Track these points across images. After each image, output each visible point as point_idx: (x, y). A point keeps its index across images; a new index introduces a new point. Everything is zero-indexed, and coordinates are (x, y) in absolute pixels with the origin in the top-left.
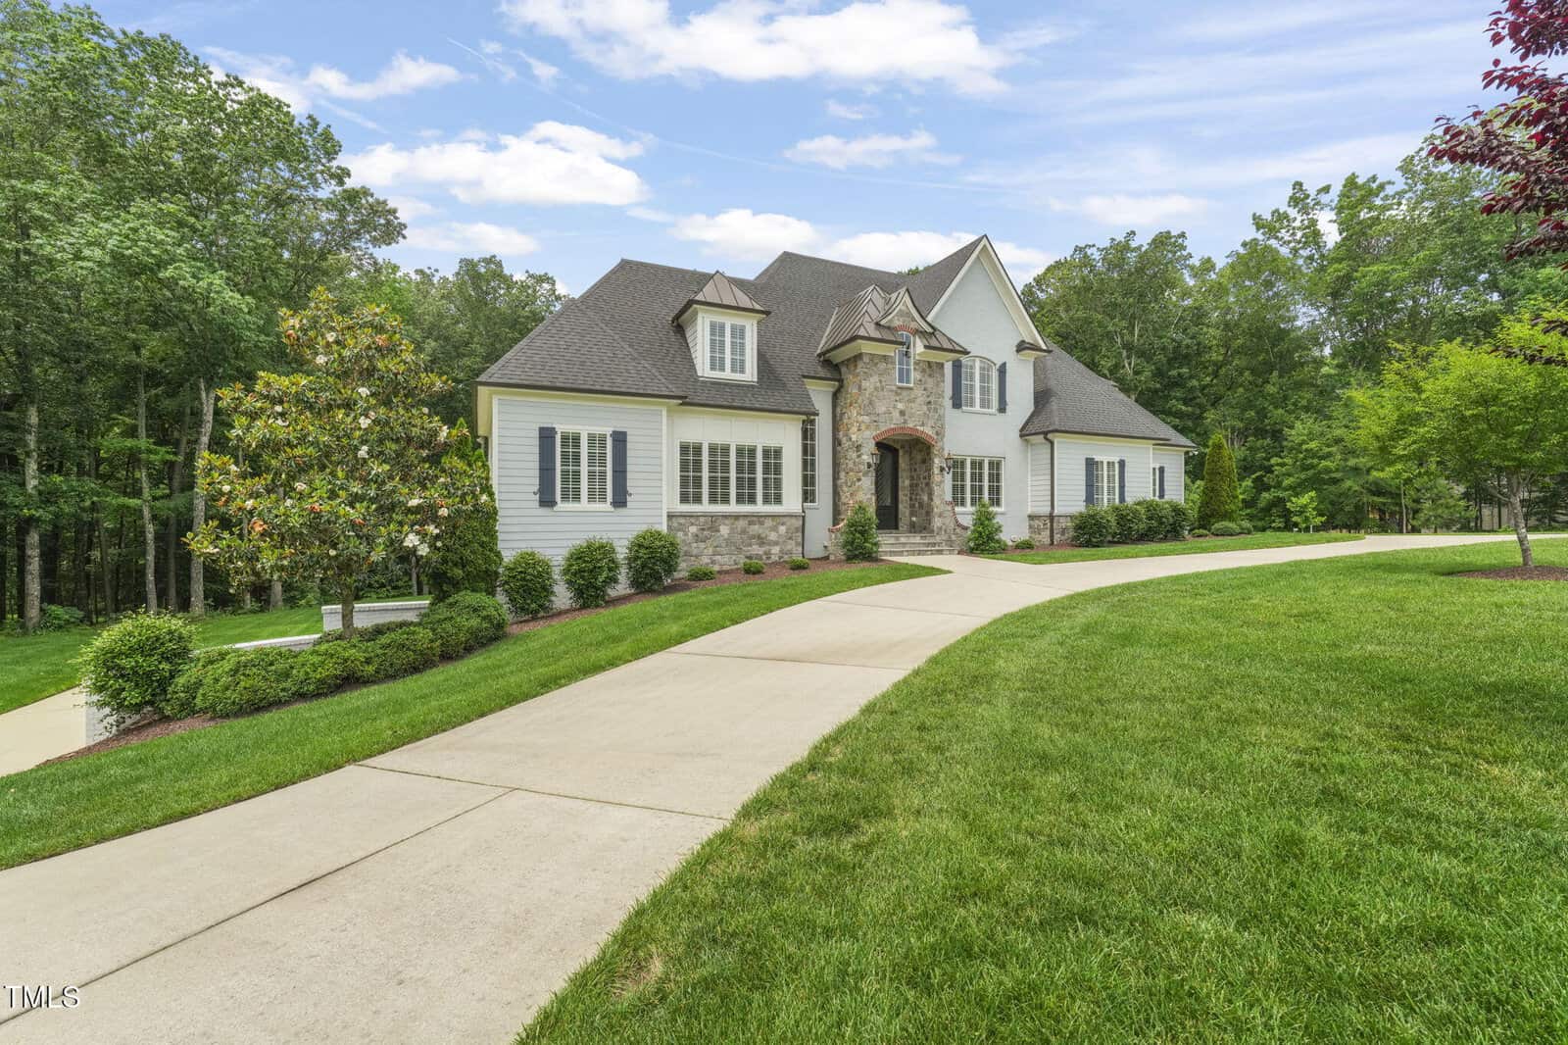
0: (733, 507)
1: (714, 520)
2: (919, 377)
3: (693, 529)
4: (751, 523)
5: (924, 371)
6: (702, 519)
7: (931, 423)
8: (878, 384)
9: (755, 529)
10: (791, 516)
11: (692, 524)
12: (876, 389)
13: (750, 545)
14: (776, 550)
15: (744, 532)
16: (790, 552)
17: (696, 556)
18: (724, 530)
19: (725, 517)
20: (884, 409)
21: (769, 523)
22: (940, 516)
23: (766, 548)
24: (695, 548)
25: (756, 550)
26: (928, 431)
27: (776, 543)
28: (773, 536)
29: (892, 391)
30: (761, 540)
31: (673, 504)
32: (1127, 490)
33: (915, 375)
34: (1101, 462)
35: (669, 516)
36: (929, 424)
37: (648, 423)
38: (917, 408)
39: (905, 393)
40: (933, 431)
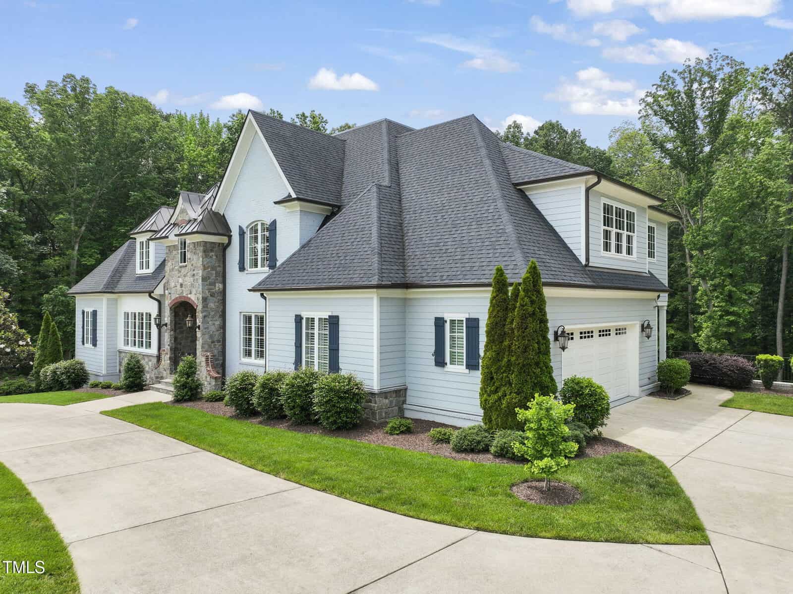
0: (137, 349)
2: (189, 257)
5: (192, 251)
8: (171, 267)
10: (152, 356)
12: (171, 271)
22: (199, 365)
26: (193, 297)
29: (177, 270)
31: (121, 346)
32: (341, 353)
33: (188, 255)
34: (313, 319)
35: (120, 352)
36: (194, 292)
37: (101, 304)
38: (189, 280)
39: (183, 270)
40: (195, 298)
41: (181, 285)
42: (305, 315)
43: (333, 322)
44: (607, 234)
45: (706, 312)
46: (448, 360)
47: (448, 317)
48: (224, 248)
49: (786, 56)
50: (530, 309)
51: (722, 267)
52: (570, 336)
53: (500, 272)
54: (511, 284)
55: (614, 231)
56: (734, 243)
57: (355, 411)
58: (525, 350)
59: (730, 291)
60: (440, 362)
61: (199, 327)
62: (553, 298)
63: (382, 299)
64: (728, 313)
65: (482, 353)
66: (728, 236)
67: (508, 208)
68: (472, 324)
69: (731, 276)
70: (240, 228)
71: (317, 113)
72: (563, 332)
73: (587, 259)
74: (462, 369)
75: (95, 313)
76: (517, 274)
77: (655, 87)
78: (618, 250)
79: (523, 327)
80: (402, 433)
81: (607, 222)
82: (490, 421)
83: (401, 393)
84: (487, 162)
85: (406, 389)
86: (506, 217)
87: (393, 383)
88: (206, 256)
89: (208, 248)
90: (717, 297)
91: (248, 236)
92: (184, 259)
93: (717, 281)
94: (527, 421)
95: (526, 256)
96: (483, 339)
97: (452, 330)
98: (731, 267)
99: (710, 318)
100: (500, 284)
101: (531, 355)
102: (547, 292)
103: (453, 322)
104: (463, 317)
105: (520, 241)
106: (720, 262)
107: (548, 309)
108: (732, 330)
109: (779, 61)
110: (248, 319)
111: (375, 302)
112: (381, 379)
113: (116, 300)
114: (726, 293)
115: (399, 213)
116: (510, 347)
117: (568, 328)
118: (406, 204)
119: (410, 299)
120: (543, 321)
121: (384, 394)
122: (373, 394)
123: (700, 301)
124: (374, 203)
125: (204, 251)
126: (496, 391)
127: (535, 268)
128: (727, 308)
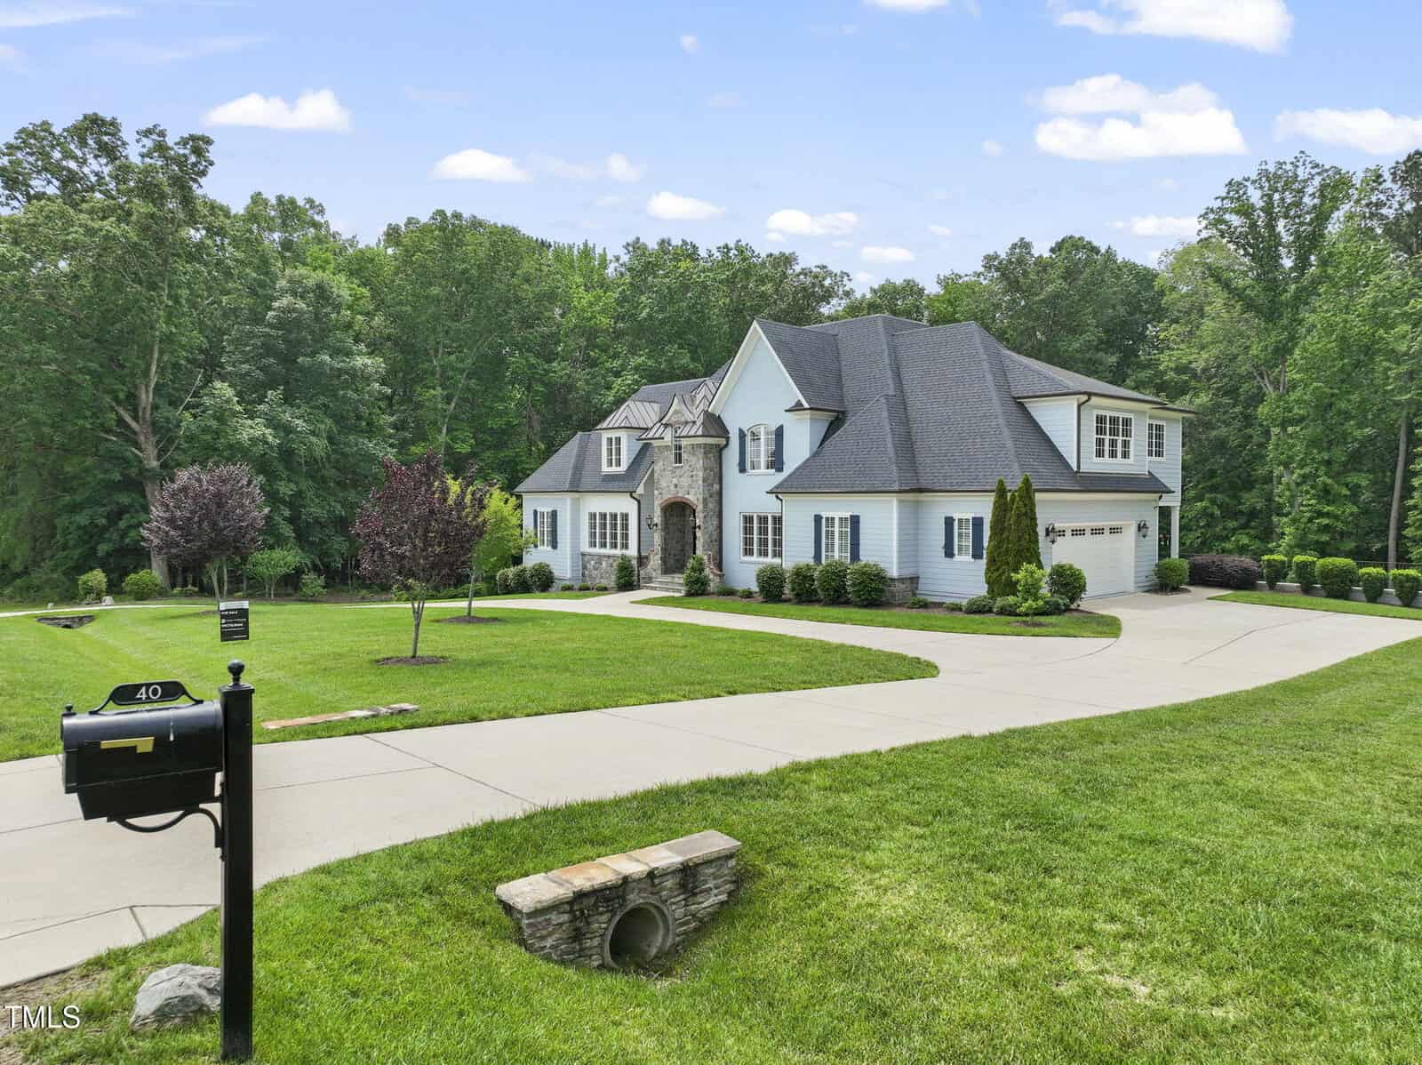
0: (608, 551)
2: (686, 458)
3: (594, 563)
5: (689, 453)
6: (597, 557)
7: (694, 491)
8: (663, 467)
11: (593, 559)
12: (662, 471)
17: (594, 579)
18: (604, 563)
19: (605, 556)
20: (665, 484)
24: (594, 574)
26: (692, 498)
29: (670, 471)
31: (586, 548)
32: (861, 548)
33: (684, 456)
34: (833, 519)
35: (583, 555)
36: (692, 491)
37: (564, 505)
38: (685, 481)
39: (678, 471)
40: (695, 497)
41: (676, 486)
42: (825, 514)
43: (855, 521)
44: (1100, 442)
45: (1290, 513)
46: (956, 551)
47: (956, 516)
48: (720, 450)
49: (1409, 156)
50: (1023, 510)
51: (1315, 451)
52: (1062, 533)
53: (1001, 483)
54: (1010, 491)
55: (1107, 438)
56: (1332, 417)
57: (882, 591)
58: (1020, 539)
59: (1325, 484)
60: (949, 553)
61: (699, 527)
62: (1043, 501)
63: (900, 502)
64: (1320, 514)
65: (986, 544)
66: (1324, 407)
67: (1009, 424)
68: (978, 522)
69: (1328, 463)
70: (741, 431)
71: (743, 243)
72: (1053, 528)
73: (1079, 467)
74: (969, 558)
75: (554, 514)
76: (1014, 484)
77: (1219, 200)
78: (1113, 454)
79: (1018, 522)
80: (921, 607)
81: (1100, 431)
82: (993, 591)
83: (914, 580)
84: (989, 377)
85: (918, 578)
86: (1006, 432)
87: (908, 573)
88: (707, 458)
89: (708, 449)
90: (1307, 492)
91: (748, 438)
92: (678, 459)
93: (1307, 470)
94: (1018, 581)
95: (1022, 466)
96: (987, 533)
97: (960, 527)
98: (1329, 449)
99: (1294, 521)
100: (1001, 491)
101: (1024, 543)
102: (1038, 496)
103: (960, 521)
104: (970, 516)
105: (1018, 455)
106: (1314, 443)
107: (1038, 510)
108: (1325, 538)
109: (1397, 163)
110: (748, 520)
111: (895, 504)
112: (900, 568)
113: (579, 499)
114: (1320, 486)
115: (906, 422)
116: (1008, 537)
117: (1058, 526)
118: (912, 413)
119: (922, 502)
120: (1034, 519)
121: (901, 580)
122: (892, 580)
123: (1280, 497)
124: (885, 414)
125: (705, 453)
126: (998, 570)
127: (1028, 480)
128: (1319, 507)
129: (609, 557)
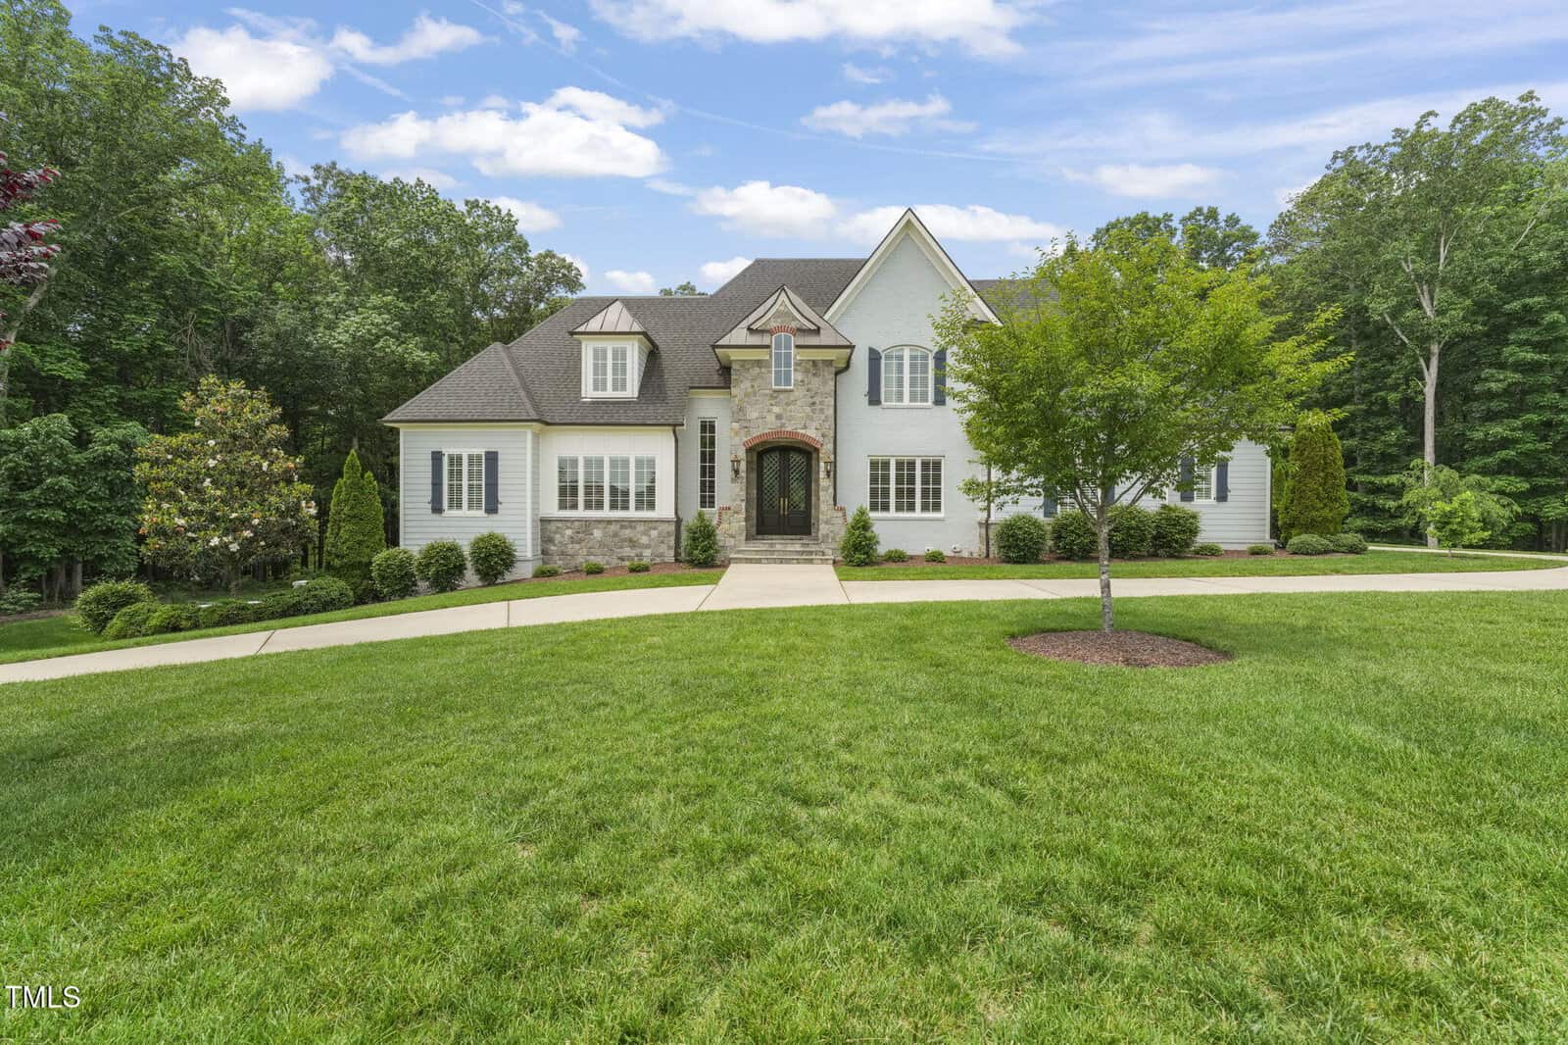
0: (606, 513)
1: (588, 524)
2: (800, 378)
3: (569, 532)
4: (622, 527)
5: (807, 371)
6: (577, 524)
7: (815, 424)
8: (750, 390)
9: (627, 533)
10: (663, 521)
11: (568, 528)
12: (746, 395)
13: (621, 548)
14: (647, 553)
15: (616, 535)
16: (661, 555)
17: (572, 556)
18: (597, 533)
19: (599, 521)
20: (755, 415)
21: (641, 528)
22: (826, 523)
23: (638, 551)
24: (571, 548)
25: (627, 551)
26: (812, 433)
27: (648, 546)
28: (644, 540)
29: (766, 395)
30: (633, 544)
31: (551, 510)
33: (796, 376)
35: (545, 521)
36: (813, 425)
37: (511, 442)
38: (798, 410)
39: (783, 396)
40: (817, 434)
41: (779, 417)
46: (1195, 494)
48: (837, 373)
60: (1186, 497)
61: (827, 473)
70: (872, 351)
74: (1211, 501)
75: (492, 458)
91: (883, 362)
92: (783, 379)
110: (880, 466)
113: (538, 435)
129: (609, 522)
